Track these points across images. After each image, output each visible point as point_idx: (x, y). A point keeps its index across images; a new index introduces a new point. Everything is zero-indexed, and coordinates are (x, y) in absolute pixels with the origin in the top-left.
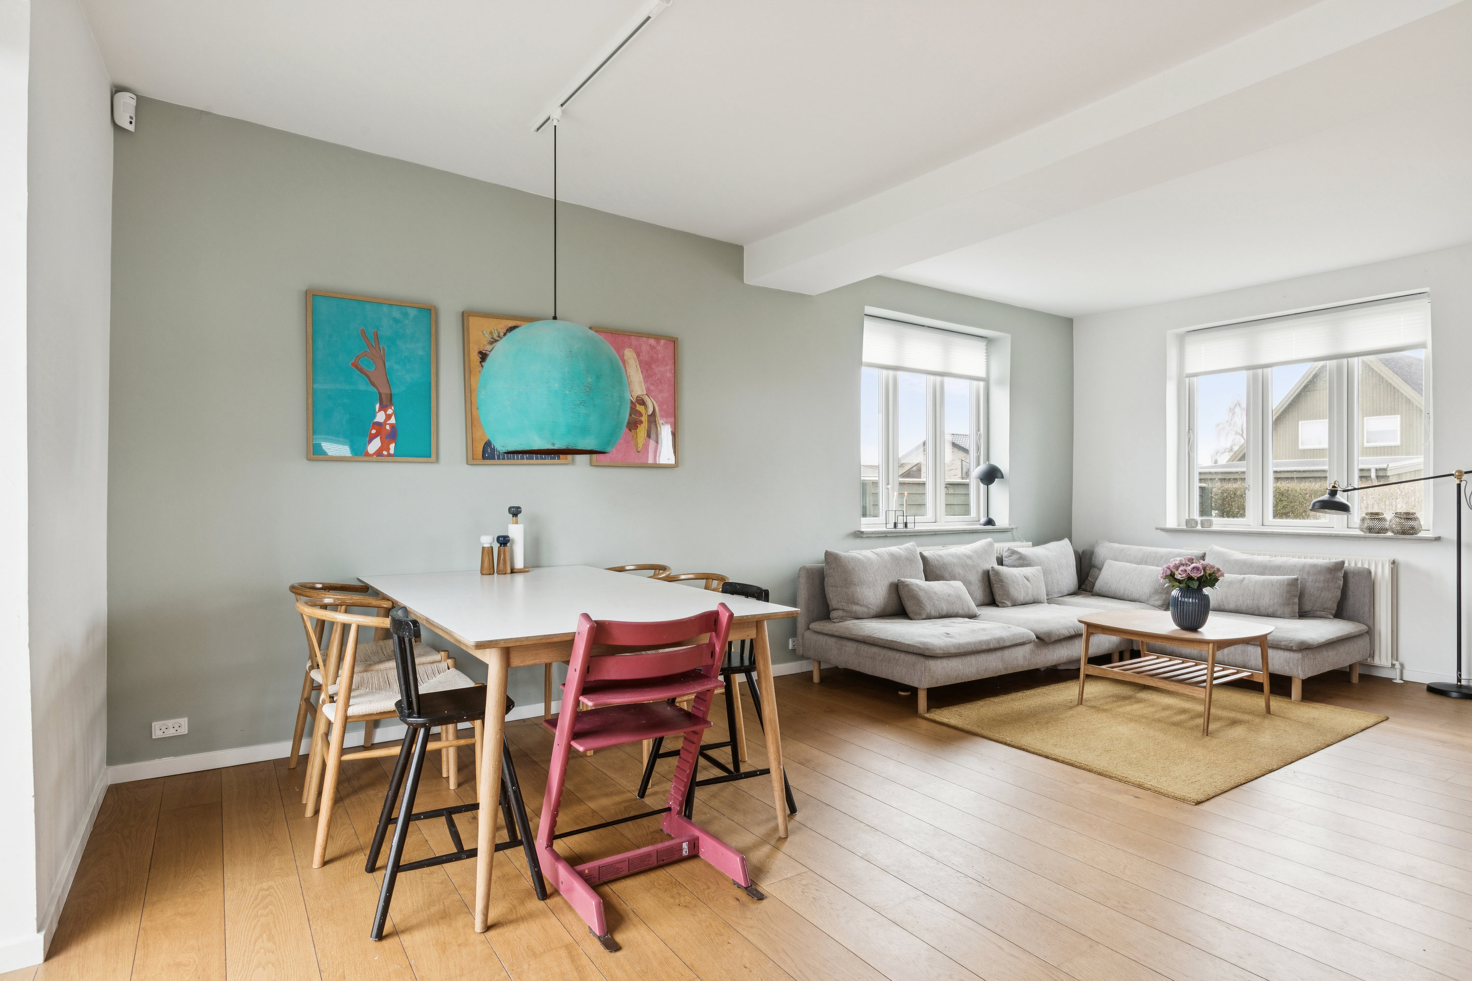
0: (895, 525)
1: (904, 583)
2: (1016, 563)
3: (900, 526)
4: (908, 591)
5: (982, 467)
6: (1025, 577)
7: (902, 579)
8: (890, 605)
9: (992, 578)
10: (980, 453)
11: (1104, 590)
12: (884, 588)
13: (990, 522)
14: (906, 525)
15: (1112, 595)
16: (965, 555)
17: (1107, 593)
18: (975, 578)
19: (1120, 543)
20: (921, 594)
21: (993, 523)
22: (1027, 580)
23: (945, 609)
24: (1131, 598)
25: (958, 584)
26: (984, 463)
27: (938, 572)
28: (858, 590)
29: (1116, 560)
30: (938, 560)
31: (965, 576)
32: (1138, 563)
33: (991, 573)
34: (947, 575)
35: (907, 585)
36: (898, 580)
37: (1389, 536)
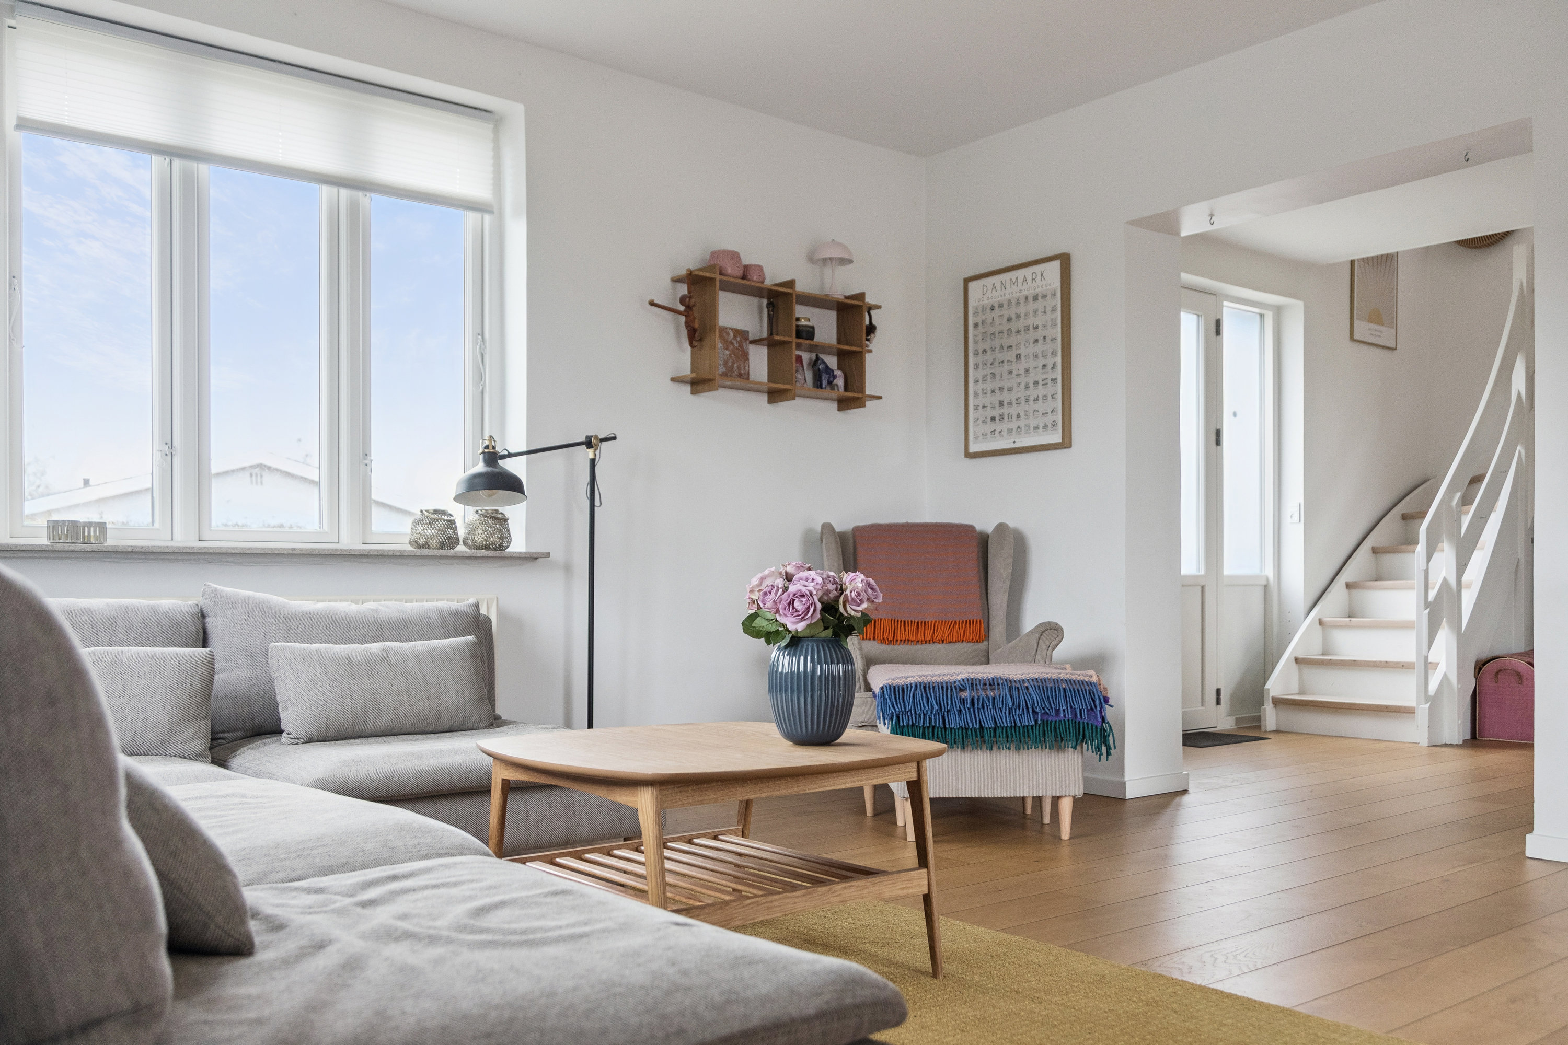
37: (462, 552)
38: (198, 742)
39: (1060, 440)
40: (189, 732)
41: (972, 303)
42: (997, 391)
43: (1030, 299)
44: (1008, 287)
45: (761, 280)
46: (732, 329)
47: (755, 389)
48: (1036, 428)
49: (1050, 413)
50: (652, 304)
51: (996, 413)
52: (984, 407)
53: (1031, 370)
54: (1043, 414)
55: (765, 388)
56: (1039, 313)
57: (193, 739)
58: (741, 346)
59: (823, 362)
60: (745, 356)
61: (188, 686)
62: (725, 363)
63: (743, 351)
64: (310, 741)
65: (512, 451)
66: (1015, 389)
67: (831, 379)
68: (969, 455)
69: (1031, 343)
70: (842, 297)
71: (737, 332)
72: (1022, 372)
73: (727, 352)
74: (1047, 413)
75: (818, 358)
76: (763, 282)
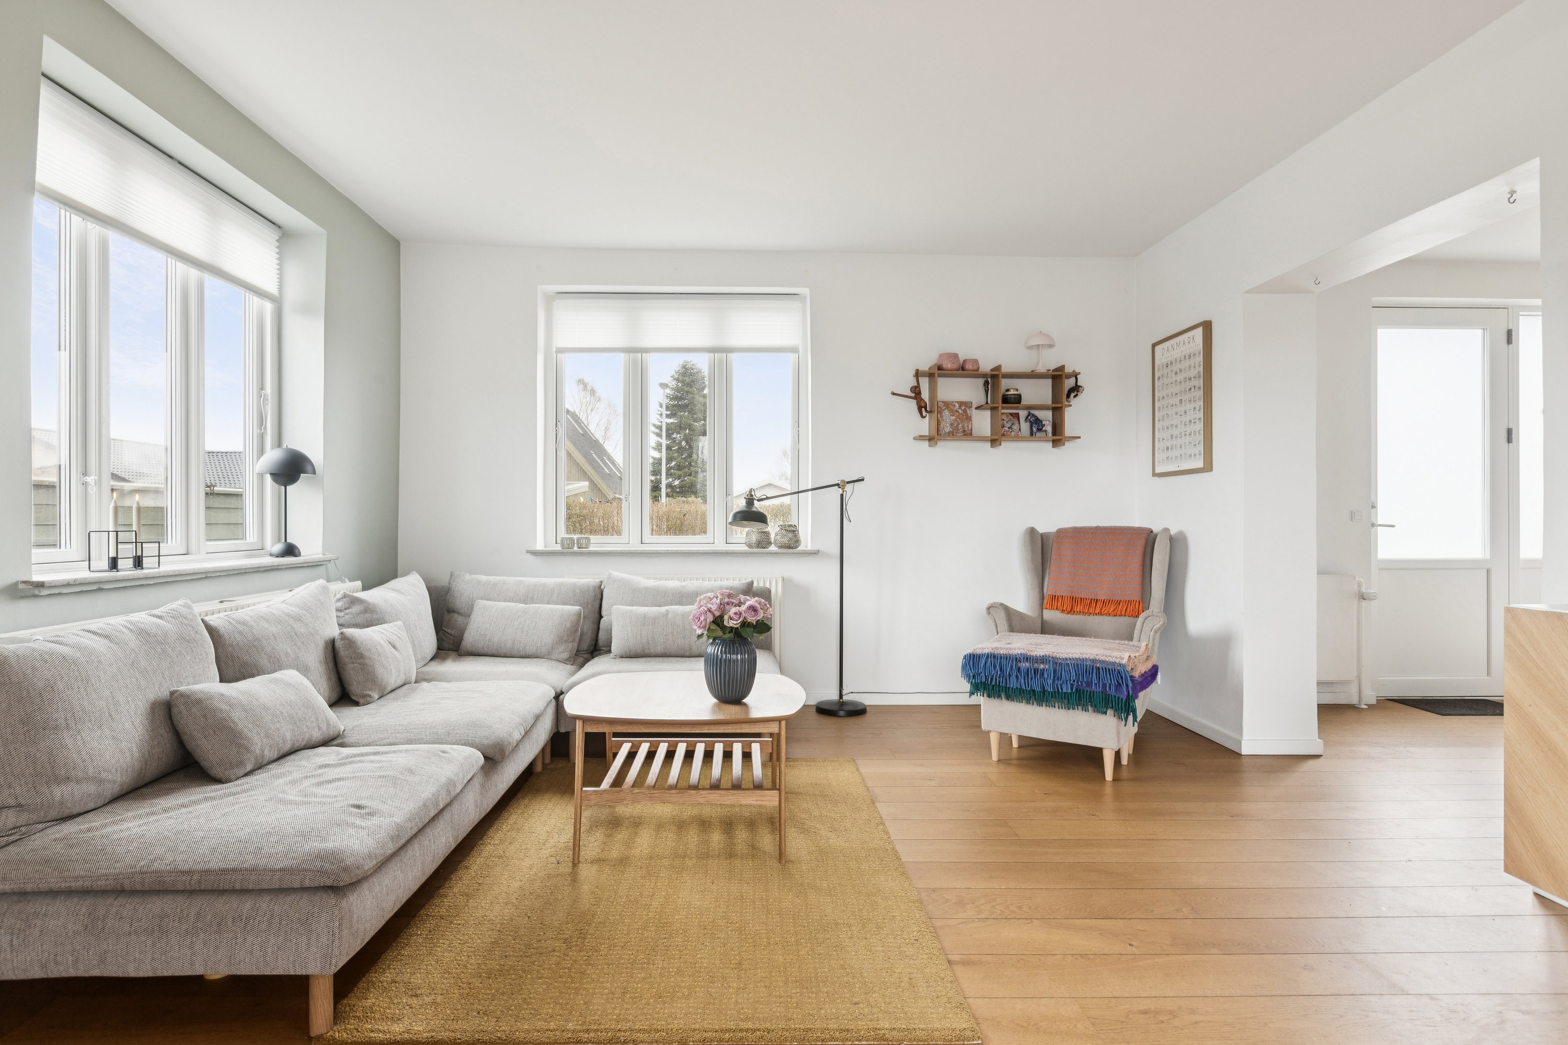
0: (114, 564)
1: (188, 696)
2: (360, 619)
3: (125, 564)
4: (205, 716)
5: (272, 456)
6: (390, 643)
7: (182, 688)
8: (156, 757)
9: (342, 652)
10: (265, 428)
11: (480, 646)
12: (137, 722)
13: (290, 550)
14: (138, 562)
15: (494, 652)
16: (288, 615)
17: (486, 651)
18: (315, 657)
19: (486, 575)
20: (236, 715)
21: (297, 551)
22: (394, 647)
23: (288, 738)
24: (522, 653)
25: (291, 675)
26: (272, 448)
27: (246, 658)
28: (69, 741)
29: (488, 600)
30: (241, 633)
31: (298, 657)
32: (525, 602)
33: (339, 644)
34: (264, 662)
35: (199, 702)
36: (172, 693)
37: (774, 550)
38: (566, 654)
39: (1202, 466)
40: (562, 648)
41: (1157, 363)
42: (1170, 427)
43: (1187, 357)
44: (1175, 349)
45: (975, 368)
46: (958, 402)
47: (982, 439)
48: (1190, 456)
49: (1197, 445)
50: (894, 394)
51: (1169, 444)
52: (1163, 439)
53: (1188, 411)
54: (1194, 445)
55: (990, 439)
56: (1192, 368)
57: (563, 652)
58: (965, 411)
59: (1033, 415)
60: (969, 419)
61: (564, 626)
62: (952, 425)
63: (967, 415)
64: (622, 657)
65: (769, 496)
66: (1179, 426)
67: (1040, 427)
68: (1154, 474)
69: (1187, 391)
70: (1046, 371)
71: (961, 404)
72: (1183, 413)
73: (954, 418)
74: (1196, 445)
75: (1029, 412)
76: (978, 370)
